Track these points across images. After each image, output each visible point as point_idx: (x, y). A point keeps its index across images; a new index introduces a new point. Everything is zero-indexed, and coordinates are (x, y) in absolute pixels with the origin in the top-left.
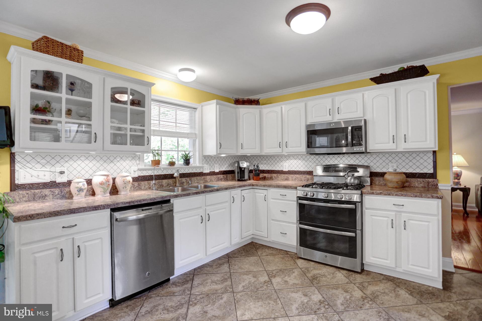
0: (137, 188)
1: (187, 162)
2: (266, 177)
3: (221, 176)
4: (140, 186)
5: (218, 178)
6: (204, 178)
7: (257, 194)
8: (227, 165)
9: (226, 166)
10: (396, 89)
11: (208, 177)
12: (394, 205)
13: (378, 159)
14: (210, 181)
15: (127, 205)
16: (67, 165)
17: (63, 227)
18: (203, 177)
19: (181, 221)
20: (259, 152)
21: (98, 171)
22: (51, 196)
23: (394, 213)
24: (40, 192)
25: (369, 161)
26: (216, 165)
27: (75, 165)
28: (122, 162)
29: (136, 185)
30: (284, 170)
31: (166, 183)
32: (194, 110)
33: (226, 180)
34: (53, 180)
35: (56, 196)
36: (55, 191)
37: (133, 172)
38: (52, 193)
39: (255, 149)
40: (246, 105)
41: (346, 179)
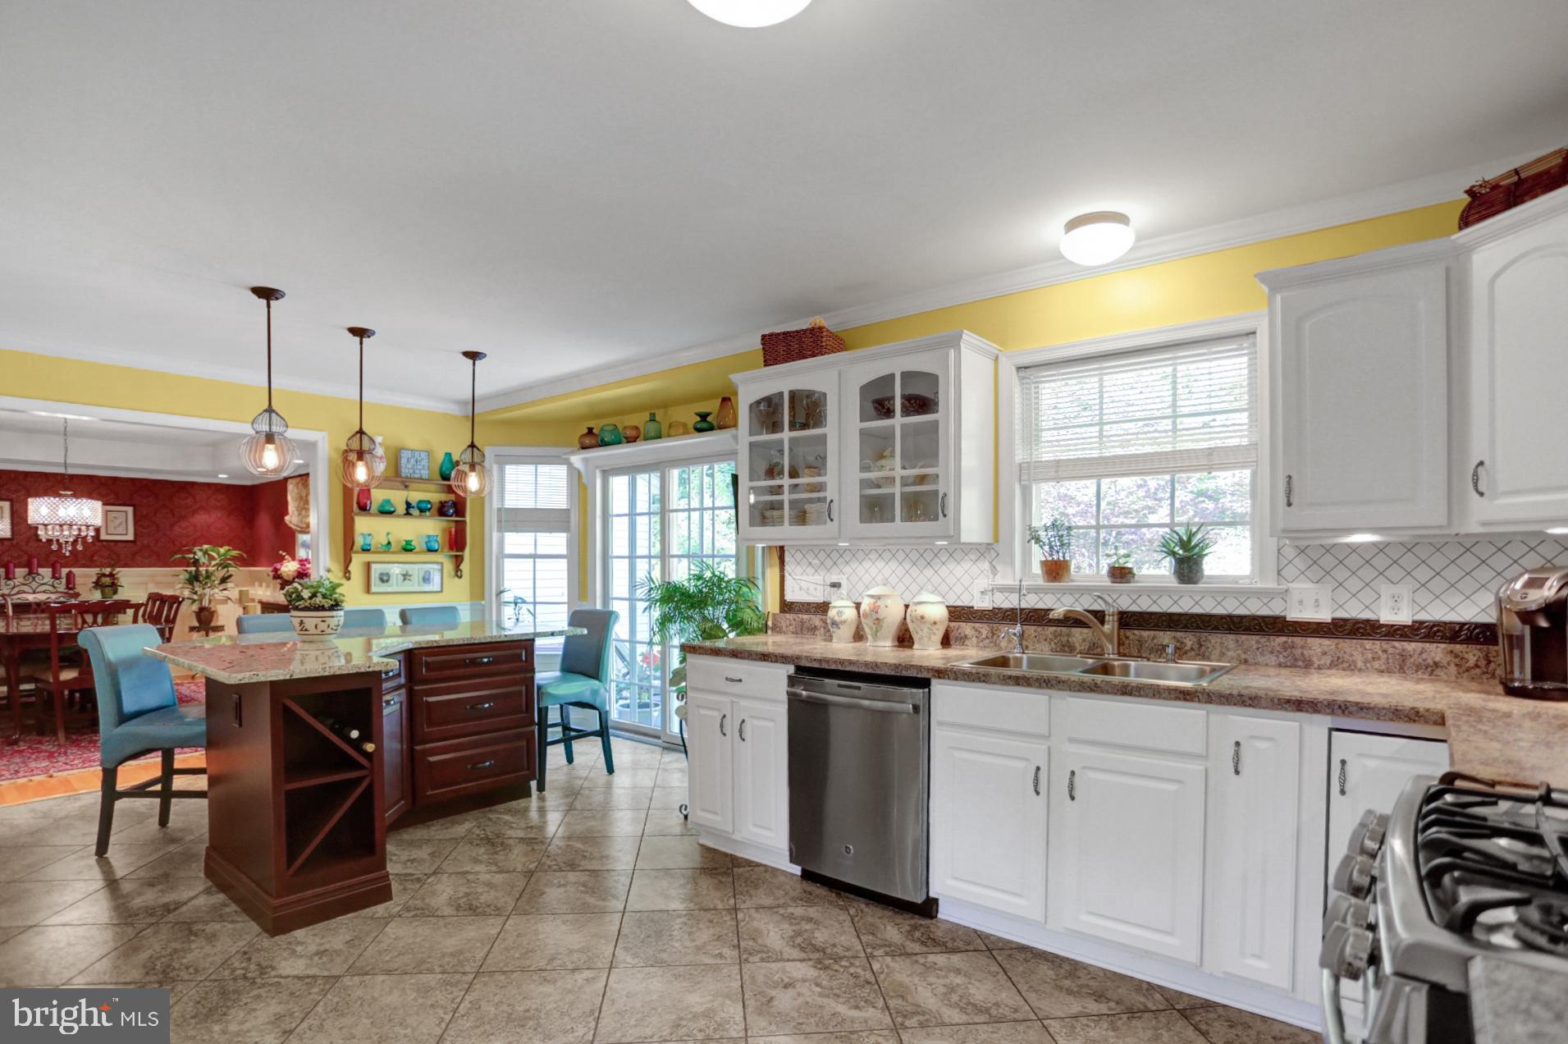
0: (987, 641)
1: (1188, 567)
4: (995, 637)
5: (1404, 657)
11: (1317, 646)
14: (1332, 666)
16: (847, 569)
17: (727, 679)
18: (1283, 639)
19: (958, 754)
21: (874, 587)
22: (822, 630)
24: (809, 620)
28: (952, 565)
29: (986, 634)
31: (1084, 640)
34: (828, 599)
37: (979, 595)
38: (824, 625)
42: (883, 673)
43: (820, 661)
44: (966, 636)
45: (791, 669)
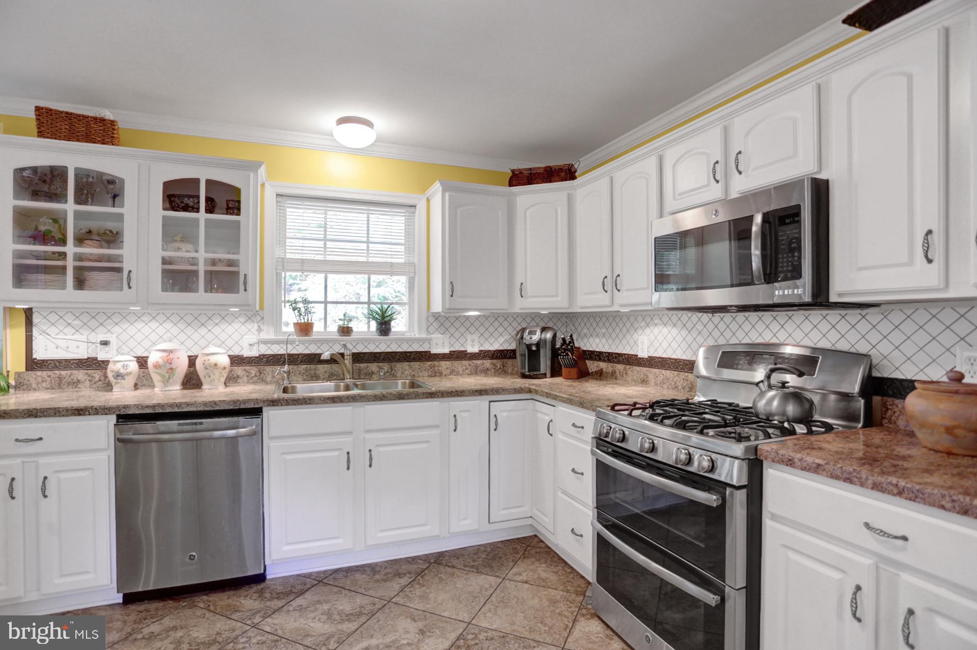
0: (256, 378)
1: (384, 327)
2: (604, 370)
3: (487, 363)
4: (262, 375)
5: (477, 367)
6: (432, 367)
7: (539, 415)
8: (507, 337)
9: (501, 340)
11: (444, 365)
12: (867, 525)
13: (909, 327)
14: (451, 374)
15: (148, 411)
16: (117, 329)
17: (18, 441)
18: (430, 363)
19: (288, 457)
20: (566, 305)
21: (159, 343)
22: (88, 383)
23: (867, 561)
24: (69, 375)
26: (469, 337)
27: (132, 330)
28: (224, 326)
29: (253, 373)
30: (640, 354)
32: (410, 209)
33: (503, 372)
34: (93, 355)
35: (95, 383)
36: (94, 375)
37: (248, 346)
38: (90, 378)
39: (557, 296)
40: (538, 183)
41: (762, 394)
42: (222, 408)
43: (154, 407)
44: (238, 376)
45: (113, 419)
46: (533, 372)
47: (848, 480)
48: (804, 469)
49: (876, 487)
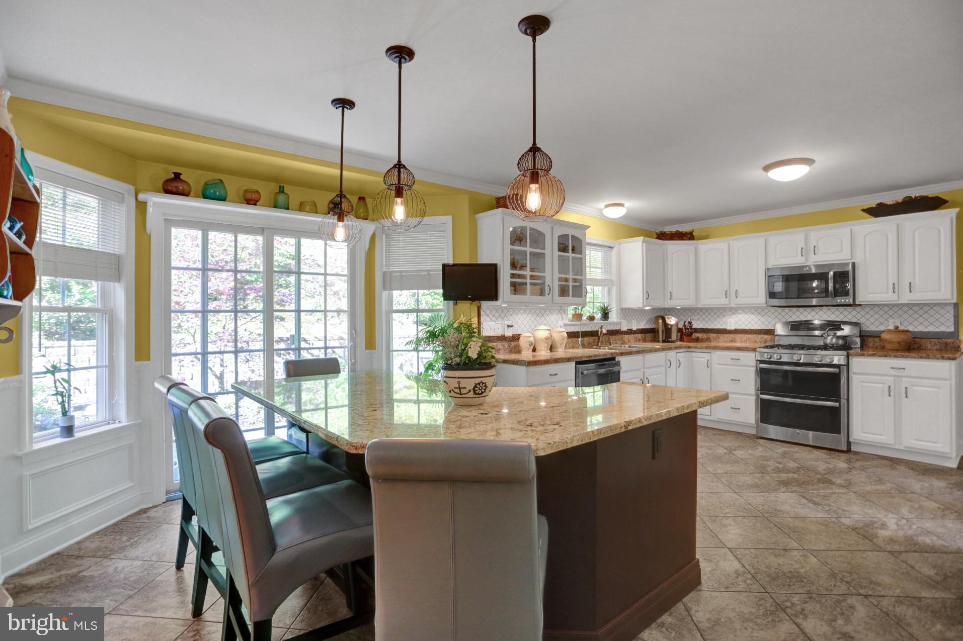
1: (605, 315)
2: (700, 337)
3: (639, 336)
5: (636, 338)
6: (622, 338)
7: (694, 359)
8: (645, 321)
9: (643, 323)
10: (898, 225)
11: (626, 336)
12: (892, 368)
13: (872, 312)
14: (628, 342)
15: (588, 359)
17: (550, 375)
18: (621, 336)
20: (694, 304)
23: (892, 378)
25: (859, 316)
26: (633, 321)
27: (521, 318)
28: (550, 316)
30: (729, 328)
32: (610, 249)
33: (645, 341)
34: (503, 334)
35: (506, 350)
36: (505, 345)
38: (503, 347)
39: (689, 299)
40: (676, 240)
41: (825, 338)
43: (589, 357)
45: (574, 363)
46: (667, 339)
47: (886, 356)
48: (869, 356)
49: (895, 356)
